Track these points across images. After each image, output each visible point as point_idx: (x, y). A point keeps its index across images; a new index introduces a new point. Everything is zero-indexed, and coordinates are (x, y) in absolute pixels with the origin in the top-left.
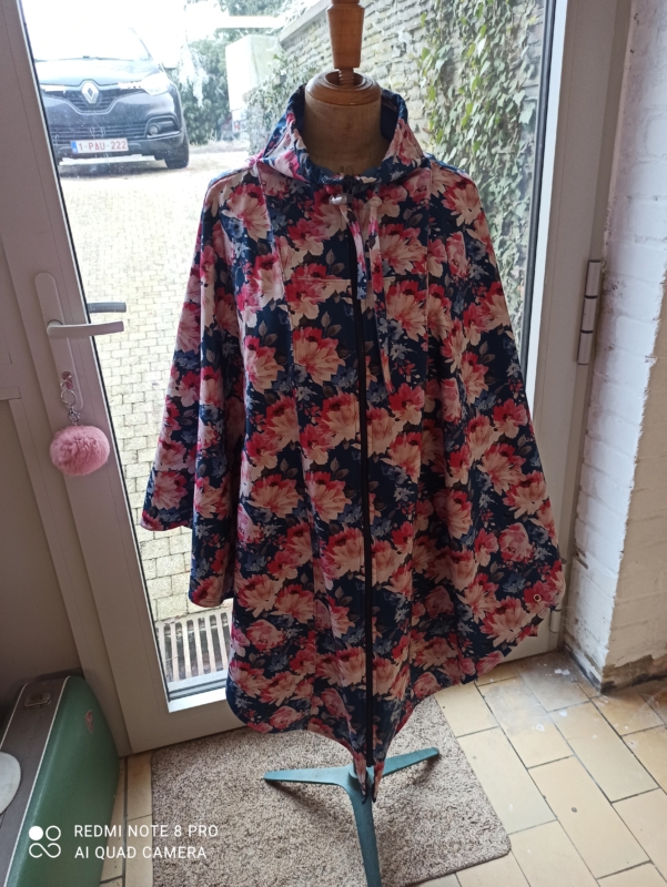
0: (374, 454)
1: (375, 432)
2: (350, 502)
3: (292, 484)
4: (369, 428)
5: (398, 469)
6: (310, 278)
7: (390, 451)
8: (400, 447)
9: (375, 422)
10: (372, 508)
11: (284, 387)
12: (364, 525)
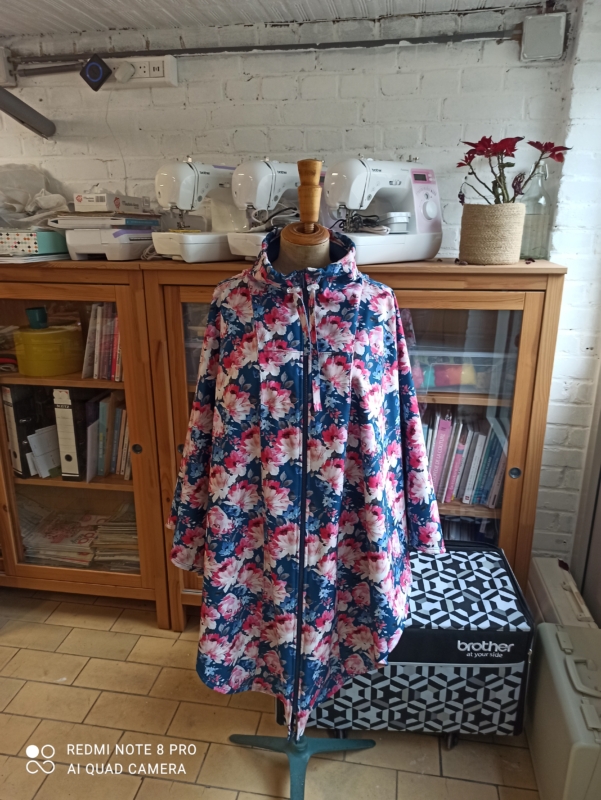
0: (311, 471)
1: (313, 456)
2: (292, 504)
3: (255, 487)
4: (309, 452)
5: (326, 484)
6: (276, 349)
7: (322, 470)
8: (328, 468)
9: (313, 448)
10: (308, 510)
11: (254, 419)
12: (301, 521)
